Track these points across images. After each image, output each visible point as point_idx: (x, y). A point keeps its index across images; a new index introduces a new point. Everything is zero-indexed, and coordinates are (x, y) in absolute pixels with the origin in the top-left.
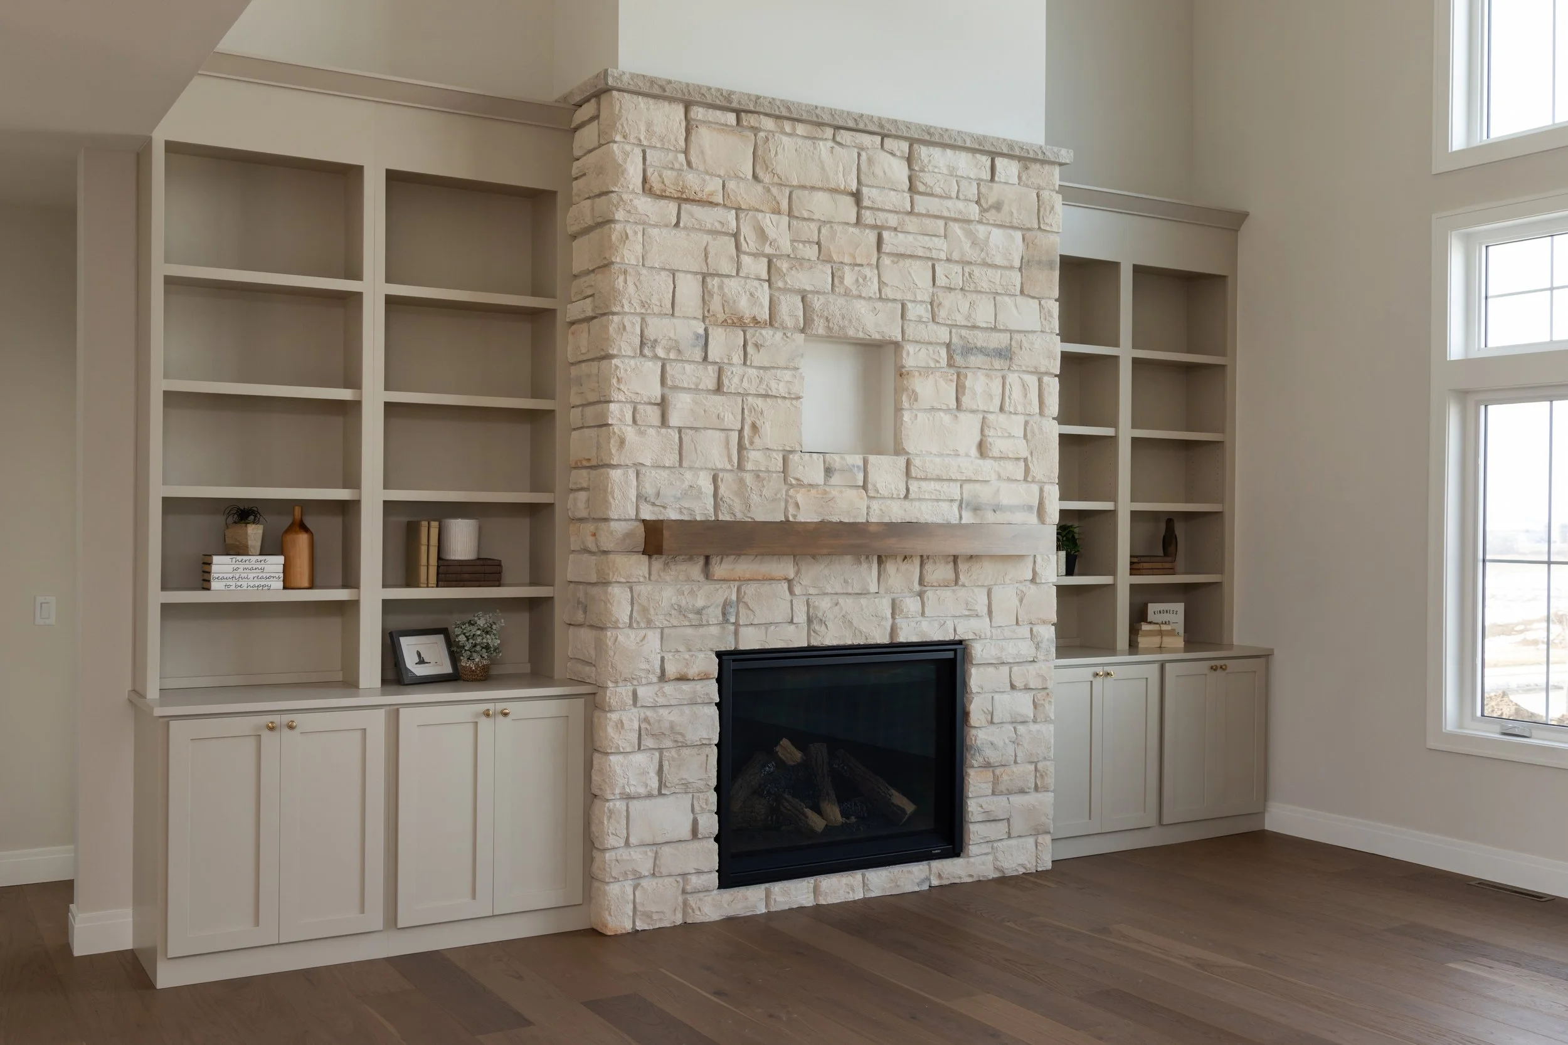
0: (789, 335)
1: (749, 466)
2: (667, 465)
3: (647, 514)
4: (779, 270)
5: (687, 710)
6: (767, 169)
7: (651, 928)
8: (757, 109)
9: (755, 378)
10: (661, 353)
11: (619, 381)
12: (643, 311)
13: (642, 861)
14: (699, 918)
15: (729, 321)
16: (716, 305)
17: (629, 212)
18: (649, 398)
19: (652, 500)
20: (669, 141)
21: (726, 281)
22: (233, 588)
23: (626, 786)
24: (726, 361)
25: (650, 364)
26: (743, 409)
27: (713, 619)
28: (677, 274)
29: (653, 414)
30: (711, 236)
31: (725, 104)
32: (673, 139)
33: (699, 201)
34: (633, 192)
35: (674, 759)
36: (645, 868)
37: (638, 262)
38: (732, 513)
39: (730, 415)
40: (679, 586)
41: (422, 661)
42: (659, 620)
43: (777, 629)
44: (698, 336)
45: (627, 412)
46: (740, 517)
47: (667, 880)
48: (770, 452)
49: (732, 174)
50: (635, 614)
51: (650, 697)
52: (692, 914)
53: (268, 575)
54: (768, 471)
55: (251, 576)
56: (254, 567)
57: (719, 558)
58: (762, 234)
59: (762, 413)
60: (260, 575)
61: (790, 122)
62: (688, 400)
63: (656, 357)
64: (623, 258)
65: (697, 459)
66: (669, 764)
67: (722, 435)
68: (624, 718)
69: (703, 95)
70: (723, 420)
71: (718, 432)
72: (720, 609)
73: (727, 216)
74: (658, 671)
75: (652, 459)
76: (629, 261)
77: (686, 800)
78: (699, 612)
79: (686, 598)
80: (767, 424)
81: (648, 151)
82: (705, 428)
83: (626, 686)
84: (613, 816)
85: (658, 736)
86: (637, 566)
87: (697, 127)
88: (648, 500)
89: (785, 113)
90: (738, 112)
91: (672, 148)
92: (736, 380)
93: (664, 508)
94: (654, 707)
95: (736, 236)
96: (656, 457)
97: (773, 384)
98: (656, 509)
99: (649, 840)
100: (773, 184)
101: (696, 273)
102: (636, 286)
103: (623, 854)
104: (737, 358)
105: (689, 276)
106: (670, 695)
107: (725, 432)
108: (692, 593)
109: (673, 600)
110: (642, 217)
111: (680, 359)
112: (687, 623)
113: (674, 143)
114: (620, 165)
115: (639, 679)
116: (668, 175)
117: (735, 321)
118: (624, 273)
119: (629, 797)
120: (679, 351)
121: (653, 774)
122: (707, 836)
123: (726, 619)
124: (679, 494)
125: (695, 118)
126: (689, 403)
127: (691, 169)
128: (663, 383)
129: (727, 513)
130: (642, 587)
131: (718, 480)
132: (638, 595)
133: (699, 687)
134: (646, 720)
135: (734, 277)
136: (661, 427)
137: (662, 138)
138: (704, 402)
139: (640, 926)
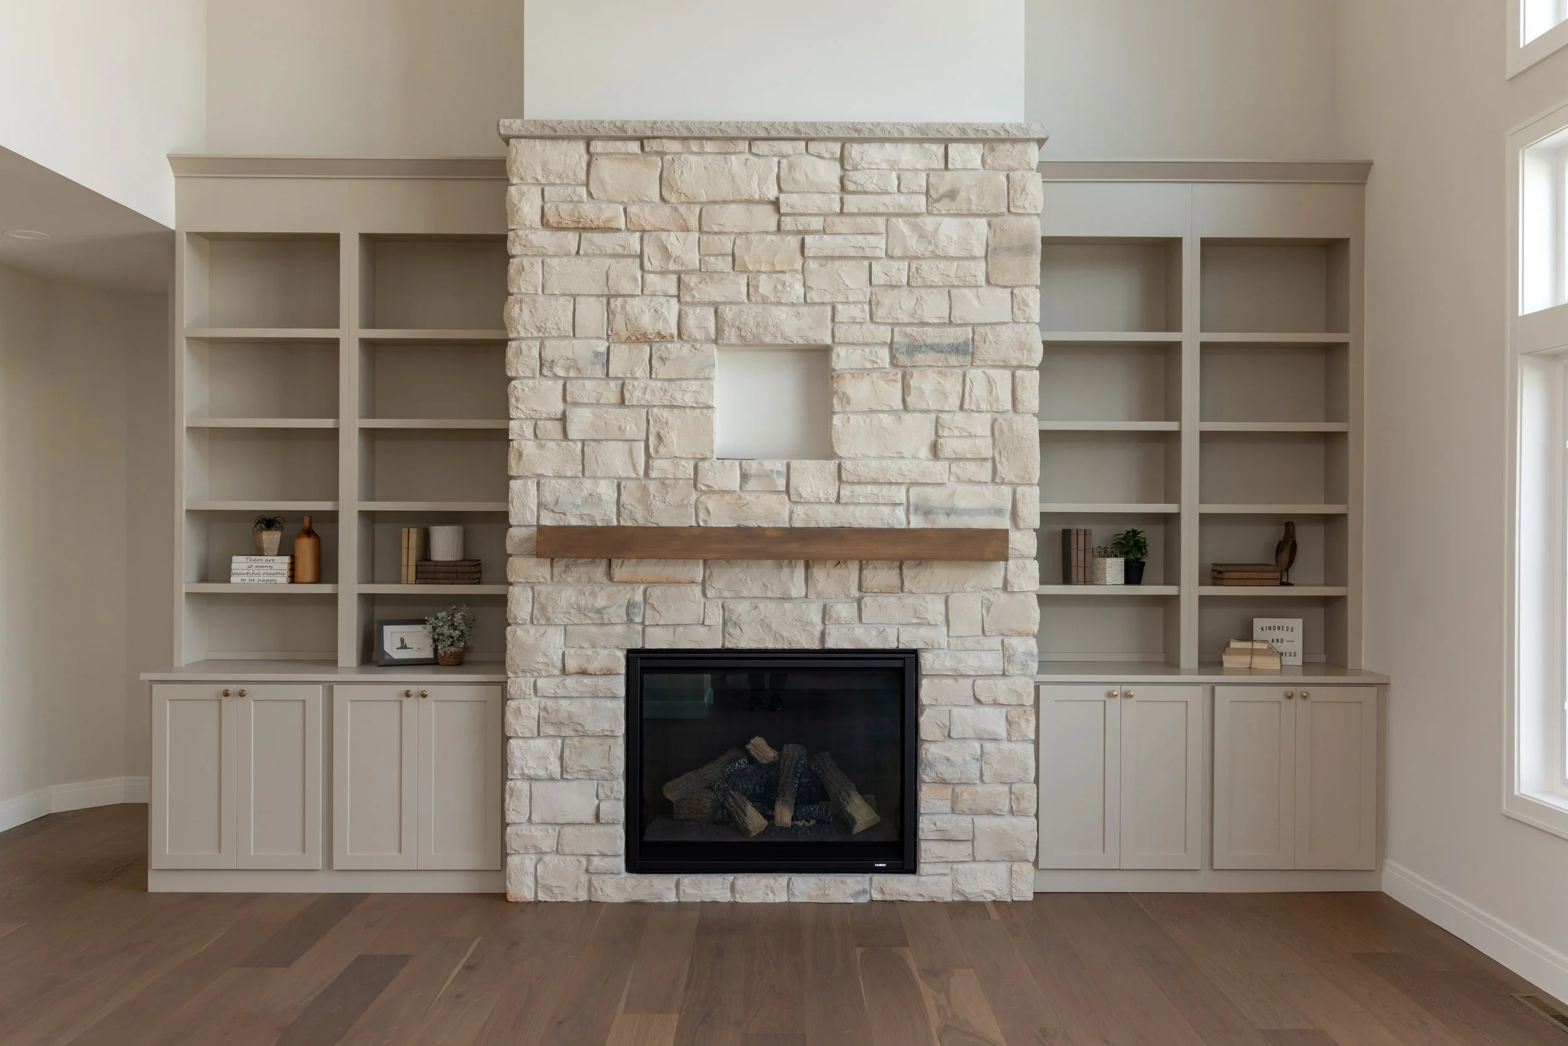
0: (698, 346)
1: (654, 474)
2: (568, 475)
3: (548, 520)
4: (687, 285)
5: (588, 702)
6: (672, 190)
7: (554, 900)
8: (655, 134)
9: (658, 390)
10: (560, 372)
11: (517, 400)
12: (541, 335)
13: (545, 839)
14: (600, 897)
15: (633, 338)
16: (619, 323)
17: (525, 246)
18: (549, 414)
19: (551, 508)
20: (567, 177)
21: (629, 300)
22: (247, 581)
23: (524, 768)
24: (629, 375)
25: (550, 383)
26: (648, 421)
27: (616, 619)
28: (578, 298)
29: (554, 429)
30: (614, 260)
31: (619, 134)
32: (571, 174)
33: (595, 229)
34: (531, 228)
35: (575, 747)
36: (548, 844)
37: (536, 290)
38: (634, 519)
39: (633, 427)
40: (580, 587)
41: (403, 646)
42: (559, 618)
43: (686, 630)
44: (597, 354)
45: (527, 428)
46: (642, 522)
47: (569, 859)
48: (678, 460)
49: (635, 198)
50: (535, 612)
51: (550, 688)
52: (595, 893)
53: (275, 572)
54: (675, 478)
55: (262, 572)
56: (265, 565)
57: (620, 561)
58: (665, 252)
59: (667, 423)
60: (269, 572)
61: (698, 142)
62: (588, 415)
63: (556, 377)
64: (519, 288)
65: (598, 469)
66: (570, 751)
67: (626, 445)
68: (522, 707)
69: (595, 129)
70: (624, 431)
71: (621, 443)
72: (624, 608)
73: (628, 239)
74: (559, 664)
75: (553, 470)
76: (526, 290)
77: (591, 787)
78: (599, 611)
79: (586, 598)
80: (672, 433)
81: (546, 189)
82: (607, 440)
83: (526, 677)
84: (514, 793)
85: (558, 724)
86: (539, 570)
87: (596, 160)
88: (547, 507)
89: (685, 133)
90: (641, 140)
91: (573, 183)
92: (638, 393)
93: (565, 515)
94: (556, 697)
95: (641, 256)
96: (558, 468)
97: (678, 395)
98: (557, 515)
99: (549, 819)
100: (682, 203)
101: (598, 296)
102: (531, 312)
103: (525, 830)
104: (641, 371)
105: (591, 299)
106: (571, 688)
107: (630, 442)
108: (593, 594)
109: (573, 600)
110: (540, 249)
111: (581, 376)
112: (589, 622)
113: (574, 177)
114: (516, 205)
115: (538, 670)
116: (565, 208)
117: (639, 337)
118: (521, 302)
119: (530, 779)
120: (579, 370)
121: (554, 760)
122: (610, 821)
123: (632, 619)
124: (579, 501)
125: (597, 152)
126: (589, 417)
127: (590, 200)
128: (564, 399)
129: (630, 519)
130: (543, 588)
131: (622, 488)
132: (539, 595)
133: (601, 682)
134: (545, 709)
135: (638, 296)
136: (562, 441)
137: (561, 175)
138: (606, 415)
139: (542, 897)
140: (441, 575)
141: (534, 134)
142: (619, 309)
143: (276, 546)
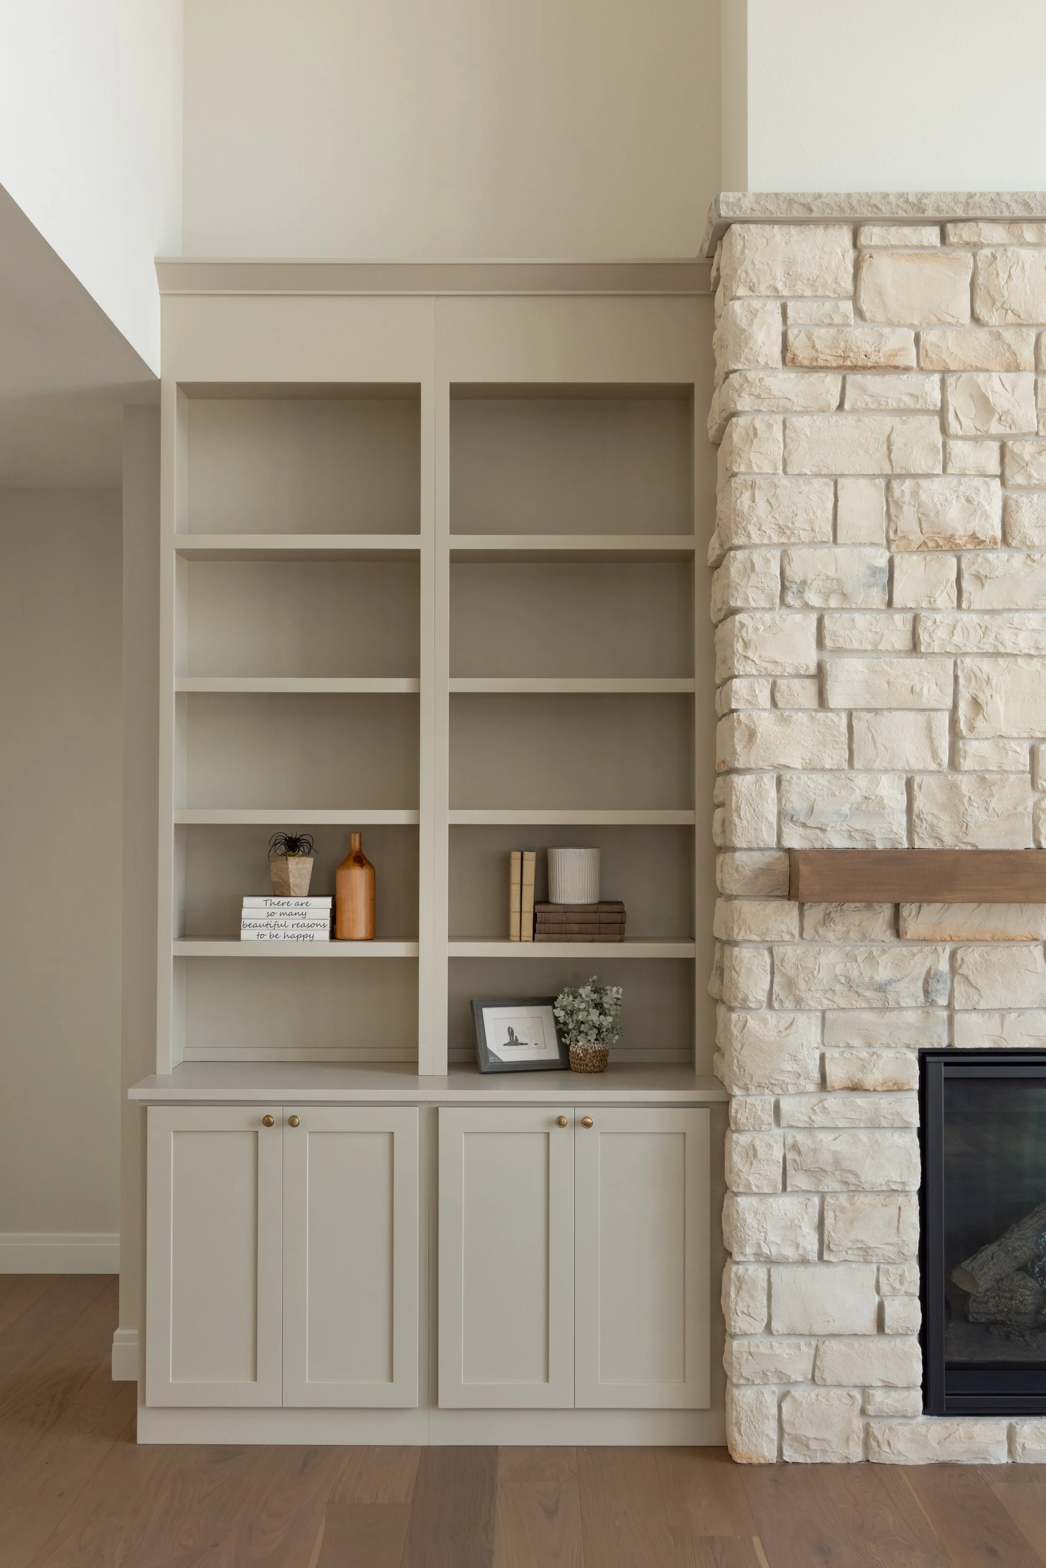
0: (1037, 556)
1: (967, 764)
2: (827, 766)
3: (795, 840)
4: (1018, 458)
5: (863, 1136)
6: (994, 304)
7: (809, 1461)
8: (971, 214)
9: (975, 628)
10: (814, 599)
11: (746, 645)
12: (784, 540)
13: (795, 1360)
14: (886, 1456)
15: (931, 544)
16: (907, 521)
17: (758, 396)
18: (796, 668)
19: (802, 819)
20: (824, 286)
21: (924, 483)
22: (267, 938)
23: (762, 1244)
24: (925, 605)
25: (798, 617)
26: (956, 678)
27: (908, 1000)
28: (841, 481)
29: (805, 692)
30: (898, 418)
31: (913, 214)
32: (830, 279)
33: (875, 367)
34: (766, 367)
35: (842, 1210)
36: (799, 1369)
37: (776, 468)
38: (937, 838)
39: (933, 687)
40: (849, 948)
41: (515, 1041)
42: (815, 999)
43: (1022, 1018)
44: (874, 571)
45: (761, 691)
46: (949, 842)
47: (834, 1392)
48: (1005, 740)
49: (933, 319)
50: (776, 988)
51: (802, 1113)
52: (876, 1449)
53: (308, 922)
54: (1002, 771)
55: (289, 922)
56: (292, 911)
57: (915, 906)
58: (984, 405)
59: (988, 681)
60: (300, 922)
61: (1034, 226)
62: (861, 669)
63: (807, 607)
64: (749, 465)
65: (876, 756)
66: (836, 1216)
67: (921, 718)
68: (757, 1143)
69: (872, 207)
70: (922, 695)
71: (912, 715)
72: (920, 983)
73: (922, 384)
74: (816, 1075)
75: (802, 759)
76: (759, 468)
77: (867, 1274)
78: (881, 988)
79: (859, 966)
80: (997, 698)
81: (790, 304)
82: (890, 709)
83: (762, 1094)
84: (744, 1286)
85: (816, 1172)
86: (782, 920)
87: (871, 257)
88: (795, 819)
89: (1018, 212)
90: (942, 225)
91: (832, 295)
92: (941, 633)
93: (823, 830)
94: (810, 1128)
95: (942, 412)
96: (810, 754)
97: (1007, 636)
98: (809, 831)
99: (802, 1328)
100: (1007, 326)
101: (874, 476)
102: (770, 503)
103: (762, 1345)
104: (945, 598)
105: (863, 482)
106: (836, 1112)
107: (926, 713)
108: (871, 960)
109: (839, 969)
110: (782, 402)
111: (848, 606)
112: (864, 1005)
113: (833, 286)
115: (783, 1084)
116: (822, 334)
117: (940, 543)
118: (753, 487)
119: (770, 1261)
120: (844, 596)
121: (809, 1230)
122: (898, 1331)
123: (932, 1000)
124: (847, 809)
125: (873, 241)
126: (862, 672)
127: (862, 321)
128: (820, 644)
129: (929, 837)
130: (788, 949)
131: (915, 787)
132: (782, 960)
133: (884, 1102)
134: (794, 1147)
135: (938, 475)
136: (818, 711)
137: (814, 282)
138: (889, 669)
139: (790, 1455)
143: (307, 882)
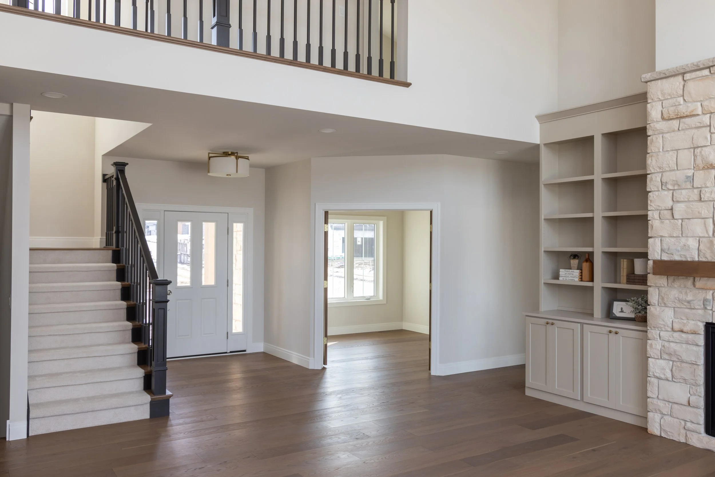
2: (675, 236)
3: (665, 258)
5: (684, 346)
7: (669, 438)
10: (670, 187)
11: (651, 201)
12: (661, 170)
13: (666, 408)
14: (690, 442)
15: (706, 167)
16: (699, 161)
18: (665, 207)
19: (667, 251)
20: (673, 95)
21: (704, 149)
22: (565, 280)
23: (654, 372)
24: (704, 186)
25: (666, 193)
26: (714, 208)
27: (698, 306)
28: (679, 151)
29: (667, 214)
30: (696, 130)
31: (696, 68)
32: (675, 93)
35: (678, 367)
36: (666, 411)
37: (659, 150)
38: (706, 258)
39: (706, 211)
40: (680, 290)
41: (622, 311)
42: (670, 304)
44: (687, 177)
45: (656, 214)
46: (710, 259)
47: (676, 420)
49: (707, 98)
50: (660, 300)
52: (688, 440)
53: (574, 276)
55: (570, 276)
56: (571, 273)
57: (699, 278)
60: (572, 276)
62: (683, 206)
63: (669, 189)
64: (651, 150)
65: (689, 233)
66: (676, 368)
67: (703, 220)
68: (653, 343)
69: (685, 69)
70: (701, 213)
71: (700, 220)
72: (702, 302)
73: (702, 119)
74: (670, 326)
75: (668, 234)
76: (654, 151)
77: (687, 387)
78: (689, 302)
79: (683, 295)
81: (664, 102)
82: (693, 218)
83: (655, 330)
84: (651, 384)
85: (670, 354)
86: (662, 281)
87: (687, 83)
88: (665, 251)
90: (709, 68)
91: (676, 96)
92: (708, 195)
93: (673, 255)
94: (669, 341)
95: (710, 126)
96: (670, 232)
98: (669, 255)
99: (667, 399)
101: (689, 148)
102: (656, 161)
103: (656, 401)
104: (710, 184)
105: (685, 150)
106: (676, 338)
107: (704, 219)
108: (686, 293)
109: (676, 296)
110: (661, 131)
111: (680, 188)
112: (685, 307)
113: (676, 94)
114: (649, 112)
115: (661, 328)
116: (672, 109)
117: (709, 167)
118: (652, 156)
119: (659, 378)
120: (679, 185)
121: (668, 371)
122: (695, 406)
123: (706, 307)
124: (679, 248)
125: (687, 79)
126: (684, 208)
127: (685, 103)
128: (673, 200)
129: (704, 257)
130: (663, 289)
131: (700, 242)
132: (661, 292)
133: (690, 337)
134: (664, 346)
135: (709, 146)
136: (672, 219)
137: (670, 94)
138: (692, 206)
139: (663, 435)
140: (637, 281)
141: (656, 78)
142: (699, 154)
143: (576, 266)
